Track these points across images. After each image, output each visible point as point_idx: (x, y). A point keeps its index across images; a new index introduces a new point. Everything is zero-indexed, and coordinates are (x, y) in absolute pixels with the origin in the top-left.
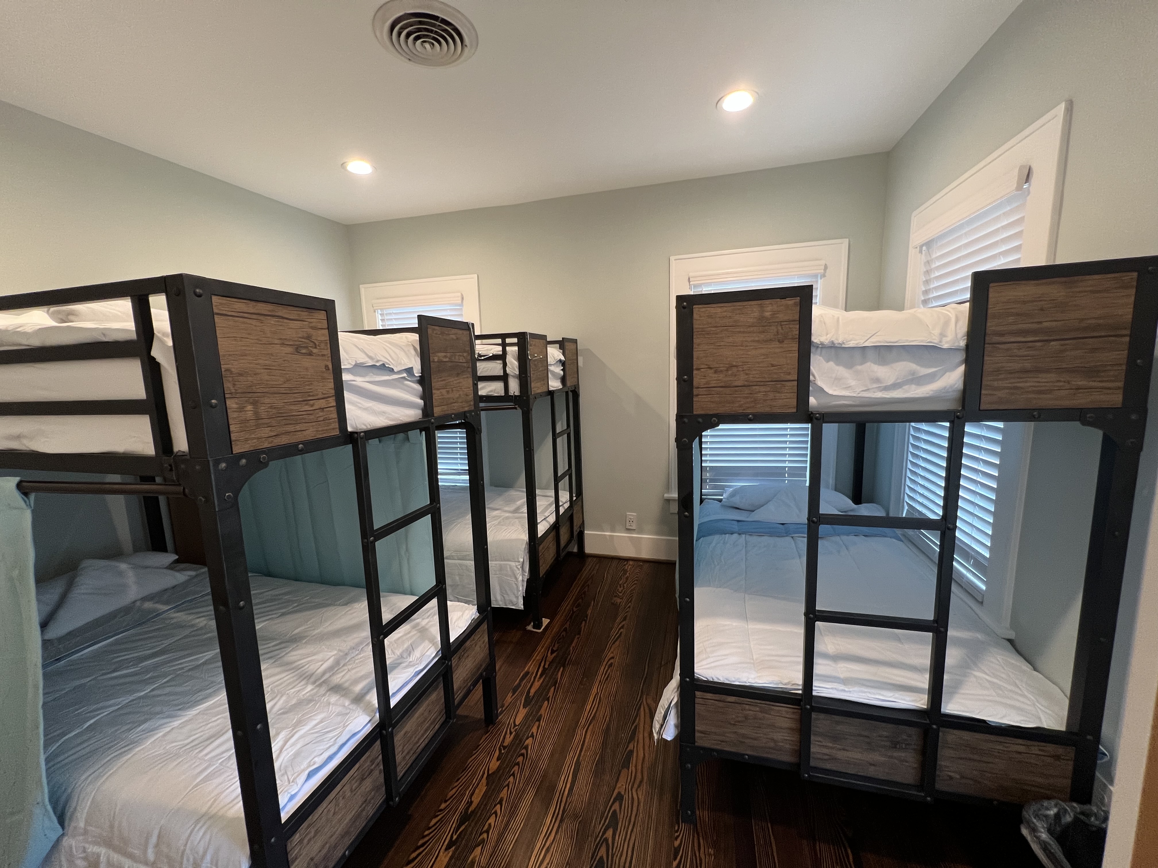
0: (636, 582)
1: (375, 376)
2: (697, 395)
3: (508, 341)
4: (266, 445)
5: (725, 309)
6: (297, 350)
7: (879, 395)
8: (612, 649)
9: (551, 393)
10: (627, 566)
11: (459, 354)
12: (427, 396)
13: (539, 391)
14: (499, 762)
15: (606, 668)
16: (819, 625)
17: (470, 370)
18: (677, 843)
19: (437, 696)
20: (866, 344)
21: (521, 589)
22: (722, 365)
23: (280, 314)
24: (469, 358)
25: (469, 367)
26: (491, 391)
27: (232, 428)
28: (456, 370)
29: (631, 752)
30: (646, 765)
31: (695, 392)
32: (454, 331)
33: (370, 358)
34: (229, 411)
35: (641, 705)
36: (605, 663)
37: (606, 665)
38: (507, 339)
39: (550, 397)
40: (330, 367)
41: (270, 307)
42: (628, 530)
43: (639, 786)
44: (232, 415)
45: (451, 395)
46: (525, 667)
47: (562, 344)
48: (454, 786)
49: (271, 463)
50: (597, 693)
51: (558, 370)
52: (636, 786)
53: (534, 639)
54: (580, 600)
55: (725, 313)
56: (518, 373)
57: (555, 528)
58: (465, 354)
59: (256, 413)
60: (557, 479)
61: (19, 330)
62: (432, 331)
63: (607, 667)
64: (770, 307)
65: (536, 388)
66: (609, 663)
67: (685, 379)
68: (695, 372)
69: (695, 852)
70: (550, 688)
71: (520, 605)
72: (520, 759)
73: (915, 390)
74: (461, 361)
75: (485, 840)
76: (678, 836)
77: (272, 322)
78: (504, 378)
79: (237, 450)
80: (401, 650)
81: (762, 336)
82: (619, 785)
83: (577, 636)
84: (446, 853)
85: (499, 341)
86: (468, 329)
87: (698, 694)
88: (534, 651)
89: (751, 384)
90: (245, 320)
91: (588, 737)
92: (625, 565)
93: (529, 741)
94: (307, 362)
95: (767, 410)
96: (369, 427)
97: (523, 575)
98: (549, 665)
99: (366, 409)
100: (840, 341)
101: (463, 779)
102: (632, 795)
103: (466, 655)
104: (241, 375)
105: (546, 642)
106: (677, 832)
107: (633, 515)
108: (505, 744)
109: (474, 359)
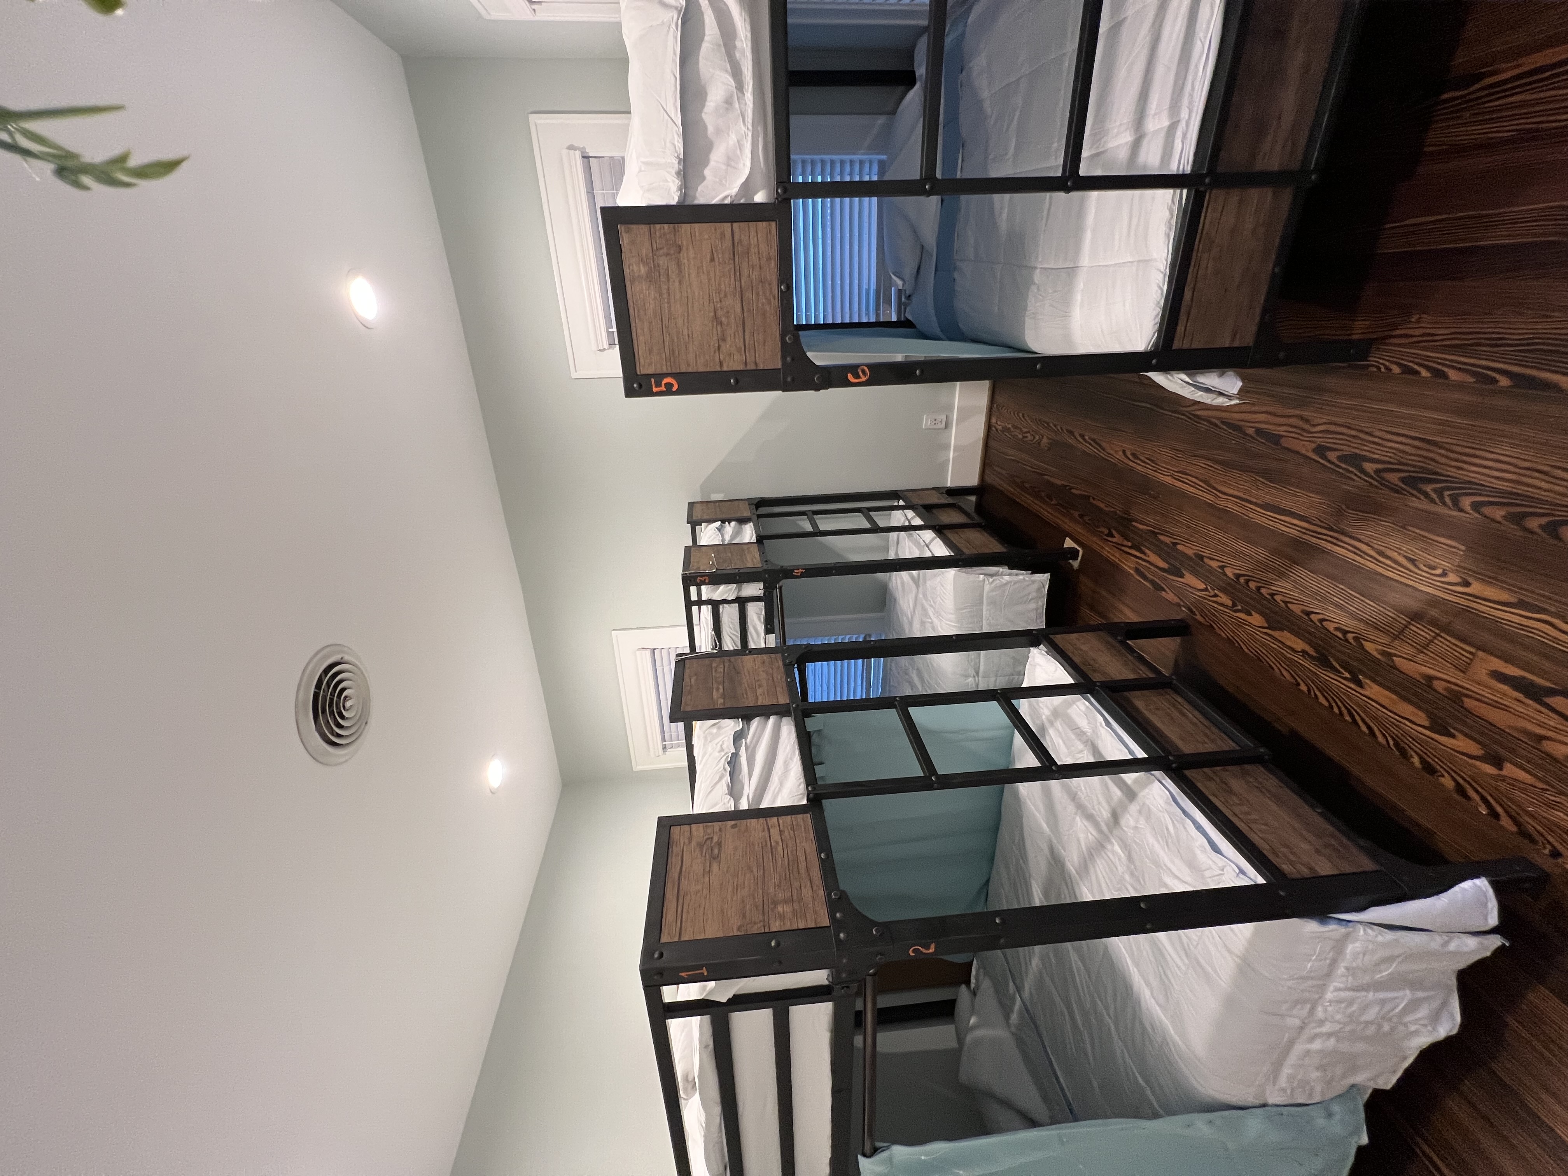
0: (1021, 415)
1: (742, 773)
2: (756, 364)
3: (694, 597)
4: (821, 892)
5: (639, 331)
6: (715, 858)
7: (749, 97)
8: (1112, 452)
9: (760, 540)
10: (998, 427)
11: (714, 674)
12: (765, 712)
13: (757, 556)
14: (1253, 613)
15: (1139, 462)
16: (1084, 170)
17: (733, 659)
18: (1396, 370)
19: (1140, 701)
20: (679, 123)
21: (1023, 576)
22: (715, 332)
23: (676, 875)
24: (718, 659)
25: (730, 661)
26: (759, 619)
27: (801, 926)
28: (733, 677)
29: (1259, 431)
30: (1278, 409)
31: (751, 367)
32: (686, 679)
33: (721, 778)
34: (783, 929)
35: (1194, 415)
36: (1131, 464)
37: (1134, 462)
38: (692, 599)
39: (765, 541)
40: (733, 822)
41: (669, 885)
42: (947, 426)
43: (1307, 421)
44: (788, 927)
45: (764, 683)
46: (1130, 574)
47: (694, 523)
48: (1279, 672)
49: (842, 888)
50: (1172, 476)
51: (730, 528)
52: (1306, 426)
53: (1092, 558)
54: (1043, 494)
55: (646, 330)
56: (735, 585)
57: (940, 530)
58: (714, 665)
59: (785, 902)
60: (876, 529)
61: (704, 1125)
62: (688, 705)
63: (1136, 461)
64: (633, 268)
65: (753, 560)
66: (1130, 457)
67: (734, 382)
68: (725, 369)
69: (1412, 343)
70: (1159, 540)
71: (1044, 578)
72: (1252, 585)
73: (742, 40)
74: (722, 670)
75: (1357, 637)
76: (1387, 368)
77: (686, 883)
78: (742, 602)
79: (825, 922)
80: (1078, 743)
81: (673, 276)
82: (1304, 452)
83: (1091, 500)
84: (1366, 686)
85: (695, 609)
86: (683, 662)
87: (1176, 345)
88: (1108, 561)
89: (738, 289)
90: (685, 910)
91: (1231, 492)
92: (997, 430)
93: (1229, 572)
94: (729, 846)
95: (773, 264)
96: (802, 780)
97: (1002, 575)
98: (1129, 541)
99: (781, 784)
100: (676, 162)
101: (1271, 661)
102: (1318, 432)
103: (1092, 662)
104: (744, 916)
105: (1095, 542)
106: (1379, 368)
107: (927, 419)
108: (1230, 603)
109: (720, 653)
